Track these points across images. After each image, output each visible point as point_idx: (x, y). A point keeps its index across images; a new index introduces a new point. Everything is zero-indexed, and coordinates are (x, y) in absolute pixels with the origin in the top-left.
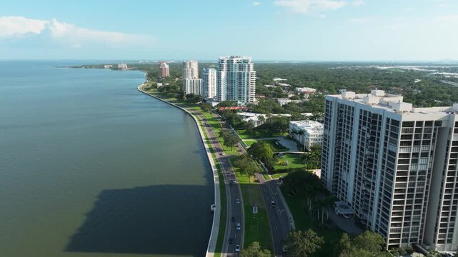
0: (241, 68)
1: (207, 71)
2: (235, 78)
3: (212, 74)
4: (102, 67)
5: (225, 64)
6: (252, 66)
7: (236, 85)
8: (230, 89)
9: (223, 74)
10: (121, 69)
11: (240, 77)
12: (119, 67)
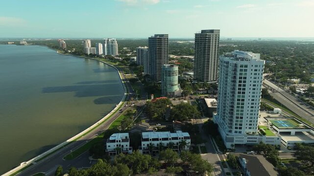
0: (112, 43)
1: (98, 44)
2: (110, 46)
3: (100, 45)
4: (6, 43)
5: (106, 41)
6: (116, 42)
7: (111, 49)
8: (108, 51)
9: (106, 45)
10: (23, 44)
11: (112, 46)
12: (21, 43)
